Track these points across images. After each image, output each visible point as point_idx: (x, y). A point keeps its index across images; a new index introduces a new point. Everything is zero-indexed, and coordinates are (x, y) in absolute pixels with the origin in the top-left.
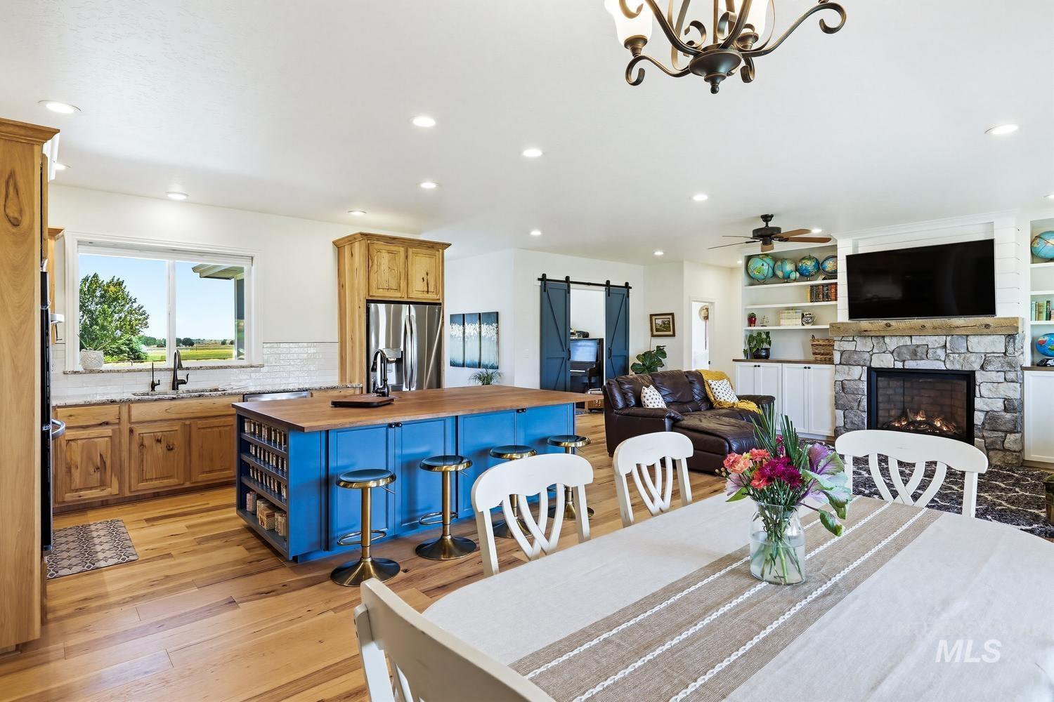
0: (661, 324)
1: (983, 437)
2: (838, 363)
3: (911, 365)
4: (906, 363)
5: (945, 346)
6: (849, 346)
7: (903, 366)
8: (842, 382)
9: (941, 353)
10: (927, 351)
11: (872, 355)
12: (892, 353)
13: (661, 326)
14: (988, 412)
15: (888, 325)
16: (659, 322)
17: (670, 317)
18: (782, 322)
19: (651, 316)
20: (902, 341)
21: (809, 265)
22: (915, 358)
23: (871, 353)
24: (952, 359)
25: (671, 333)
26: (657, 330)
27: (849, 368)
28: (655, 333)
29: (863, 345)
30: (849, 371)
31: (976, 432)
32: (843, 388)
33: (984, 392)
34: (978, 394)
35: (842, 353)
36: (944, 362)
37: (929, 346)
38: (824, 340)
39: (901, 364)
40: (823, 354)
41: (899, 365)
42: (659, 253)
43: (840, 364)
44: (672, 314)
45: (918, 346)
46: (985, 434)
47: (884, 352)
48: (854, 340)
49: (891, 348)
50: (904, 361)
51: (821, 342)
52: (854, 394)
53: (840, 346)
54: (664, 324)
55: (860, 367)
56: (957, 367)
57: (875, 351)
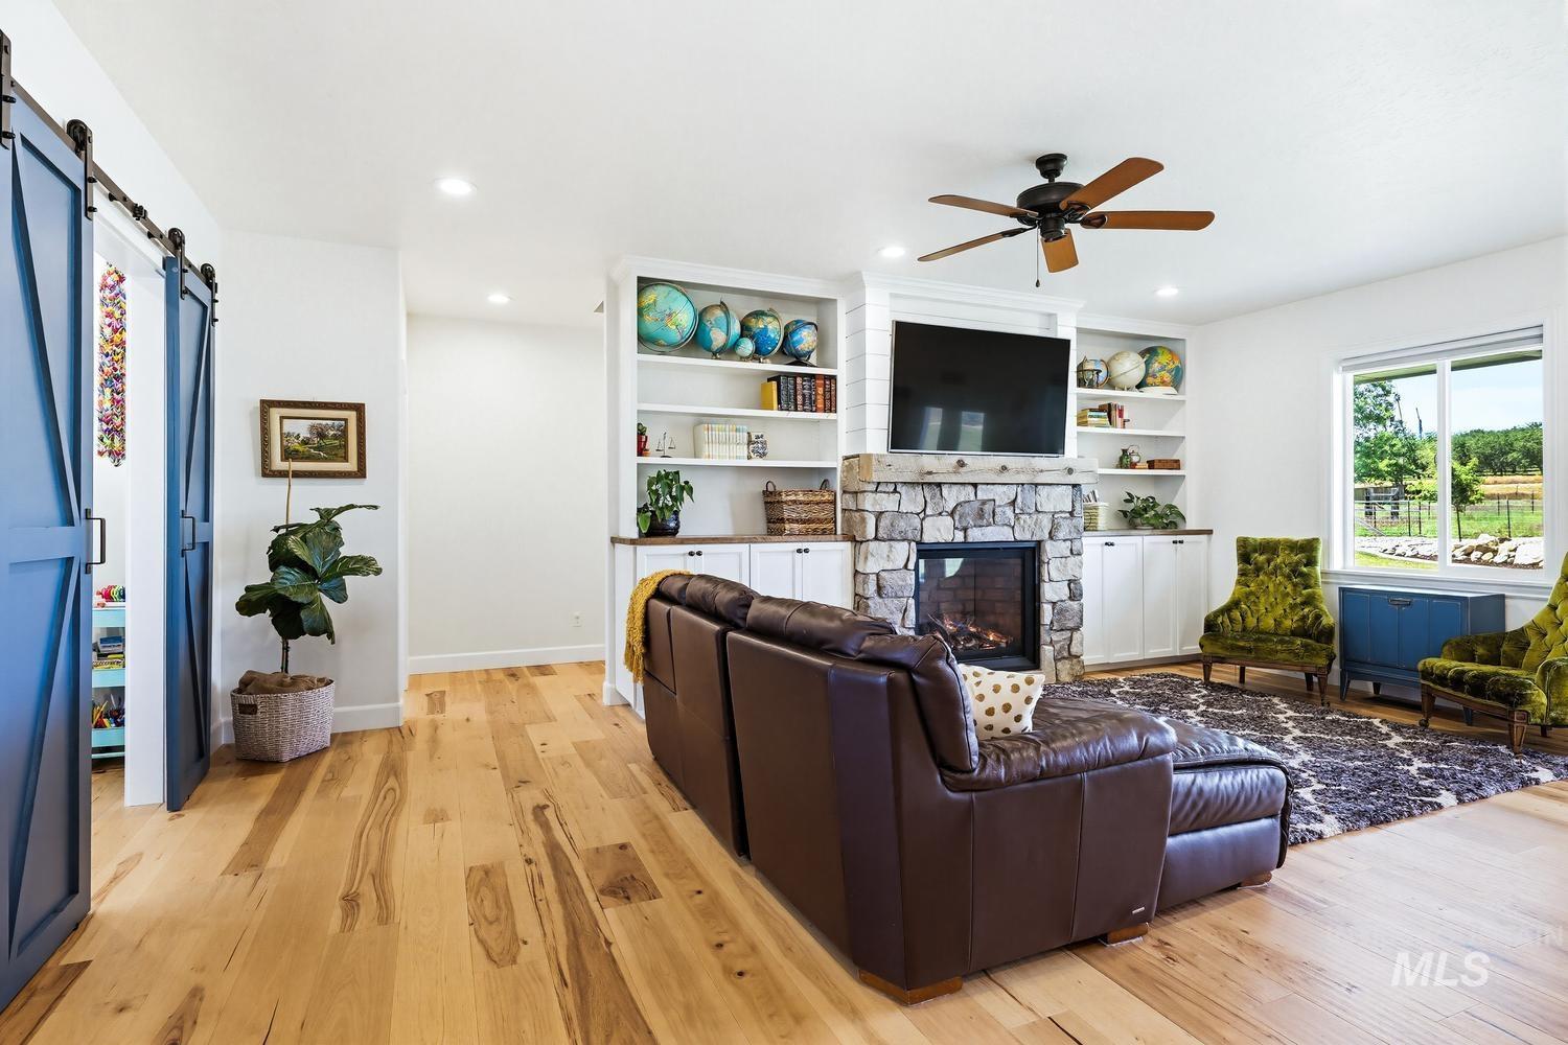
0: (305, 434)
1: (1051, 643)
2: (873, 536)
3: (977, 535)
4: (969, 532)
5: (1013, 503)
6: (888, 503)
7: (965, 537)
8: (878, 575)
9: (1009, 512)
10: (994, 512)
11: (923, 519)
12: (952, 514)
13: (305, 442)
14: (1054, 603)
15: (961, 464)
16: (301, 429)
17: (352, 415)
18: (706, 450)
19: (267, 405)
20: (964, 493)
21: (773, 329)
22: (979, 522)
23: (922, 515)
24: (1022, 522)
25: (351, 465)
26: (288, 454)
27: (891, 547)
28: (278, 464)
29: (911, 501)
30: (891, 551)
31: (1045, 637)
32: (879, 589)
33: (1054, 575)
34: (1046, 578)
35: (879, 515)
36: (1013, 527)
37: (997, 503)
38: (805, 492)
39: (962, 534)
40: (804, 522)
41: (959, 537)
42: (455, 187)
43: (876, 539)
44: (359, 409)
45: (984, 502)
46: (1055, 638)
47: (940, 514)
48: (895, 491)
49: (950, 507)
50: (965, 530)
51: (801, 497)
52: (897, 597)
53: (875, 502)
54: (322, 435)
55: (906, 543)
56: (1028, 537)
57: (929, 512)
